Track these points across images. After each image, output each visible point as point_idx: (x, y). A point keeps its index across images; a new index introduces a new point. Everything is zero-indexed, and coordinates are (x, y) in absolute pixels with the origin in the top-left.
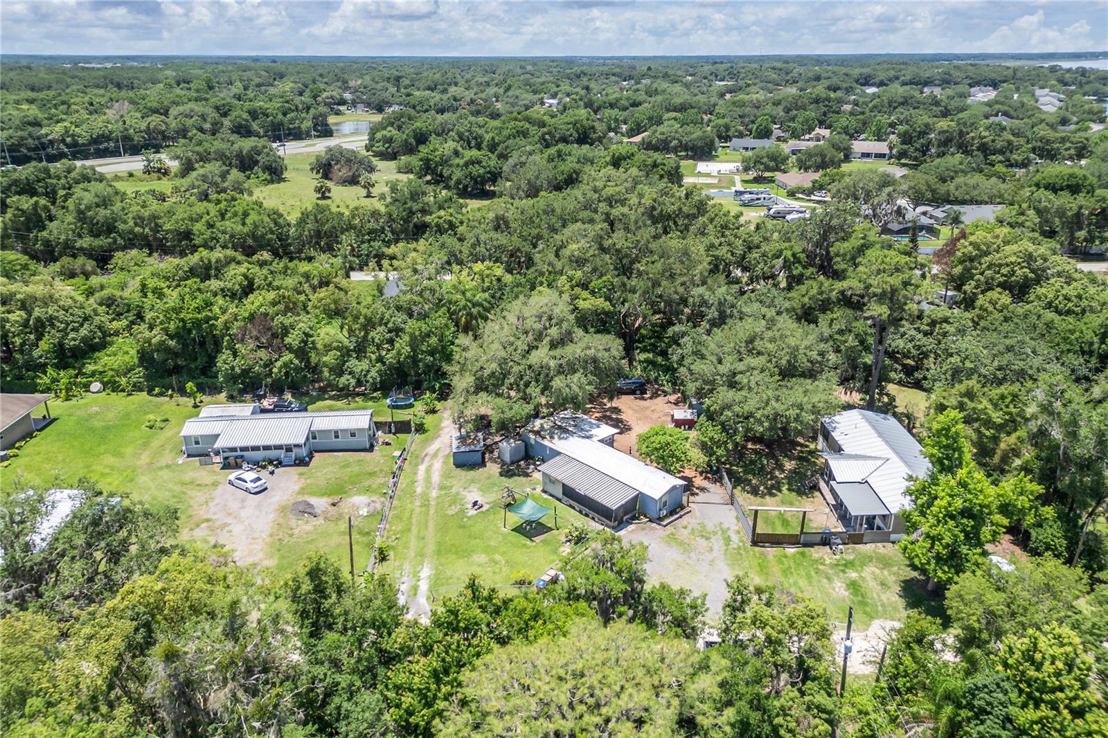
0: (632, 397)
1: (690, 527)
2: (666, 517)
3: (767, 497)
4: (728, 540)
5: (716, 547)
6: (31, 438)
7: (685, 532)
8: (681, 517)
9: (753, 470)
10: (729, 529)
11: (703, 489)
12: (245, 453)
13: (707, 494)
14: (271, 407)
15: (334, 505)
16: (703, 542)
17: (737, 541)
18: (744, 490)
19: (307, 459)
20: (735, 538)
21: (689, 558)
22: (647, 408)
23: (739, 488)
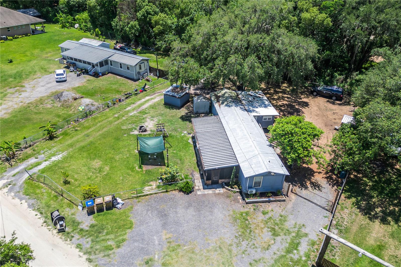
0: (326, 100)
1: (270, 215)
2: (255, 195)
3: (377, 222)
4: (294, 246)
5: (274, 248)
6: (26, 36)
7: (261, 217)
8: (269, 202)
9: (383, 188)
10: (306, 235)
11: (316, 186)
12: (77, 63)
13: (316, 191)
14: (119, 48)
15: (75, 99)
16: (266, 235)
17: (302, 253)
18: (357, 204)
19: (100, 74)
20: (304, 248)
21: (238, 245)
22: (331, 110)
23: (354, 200)
